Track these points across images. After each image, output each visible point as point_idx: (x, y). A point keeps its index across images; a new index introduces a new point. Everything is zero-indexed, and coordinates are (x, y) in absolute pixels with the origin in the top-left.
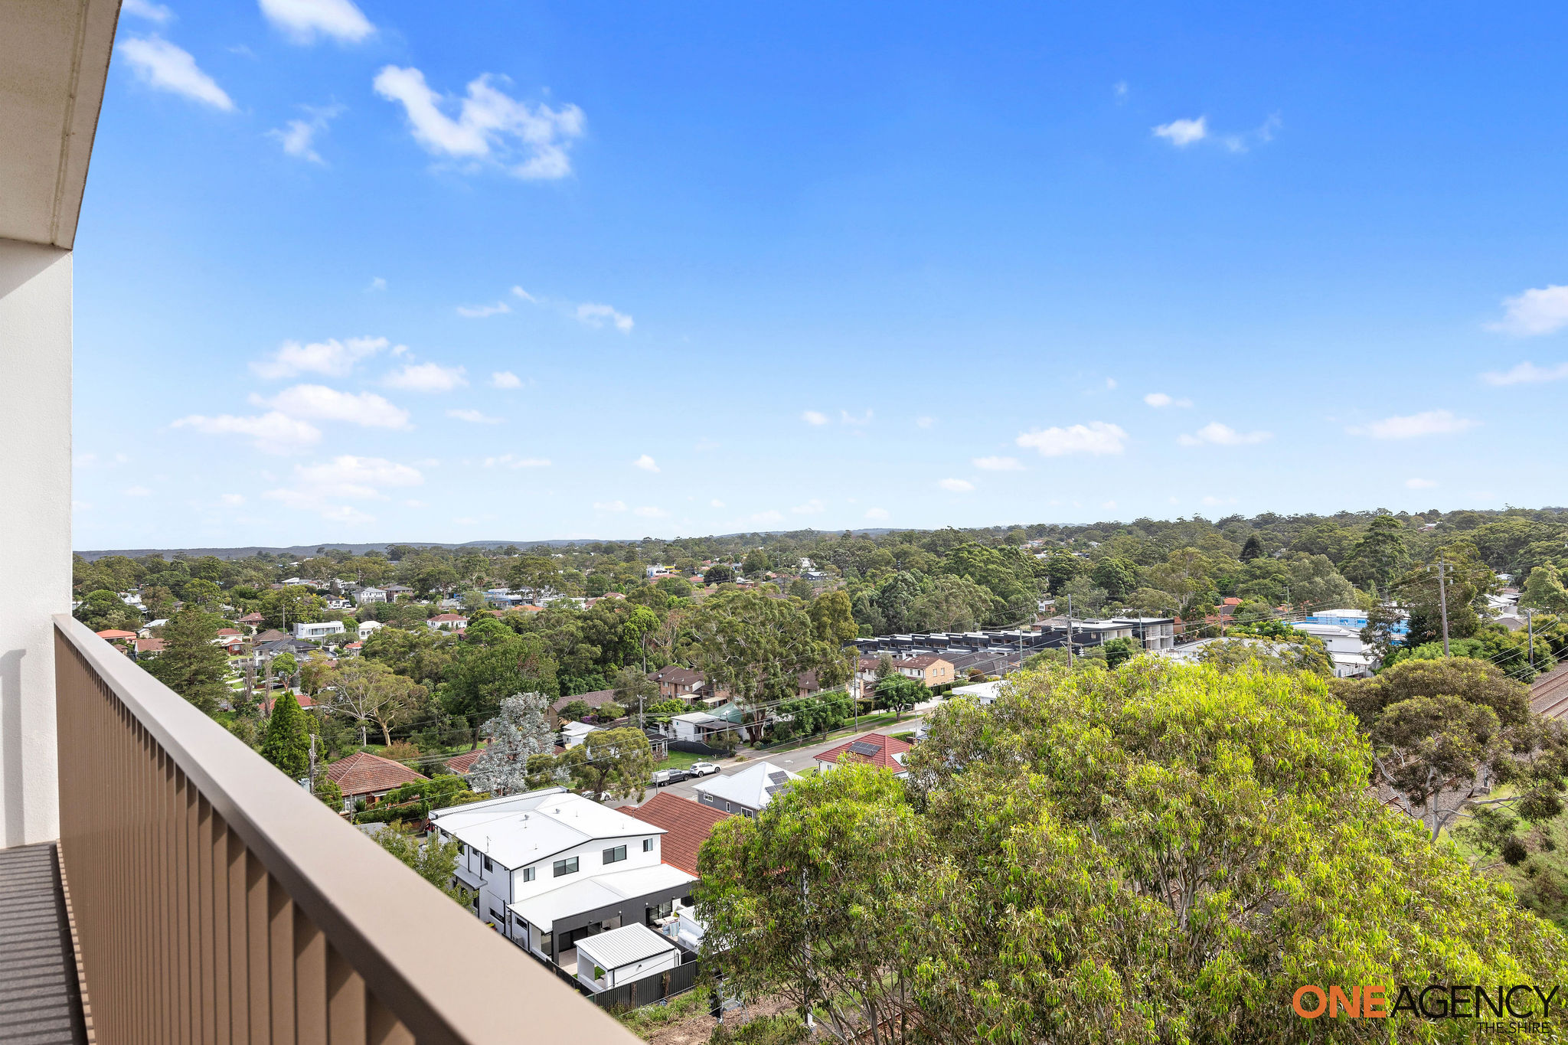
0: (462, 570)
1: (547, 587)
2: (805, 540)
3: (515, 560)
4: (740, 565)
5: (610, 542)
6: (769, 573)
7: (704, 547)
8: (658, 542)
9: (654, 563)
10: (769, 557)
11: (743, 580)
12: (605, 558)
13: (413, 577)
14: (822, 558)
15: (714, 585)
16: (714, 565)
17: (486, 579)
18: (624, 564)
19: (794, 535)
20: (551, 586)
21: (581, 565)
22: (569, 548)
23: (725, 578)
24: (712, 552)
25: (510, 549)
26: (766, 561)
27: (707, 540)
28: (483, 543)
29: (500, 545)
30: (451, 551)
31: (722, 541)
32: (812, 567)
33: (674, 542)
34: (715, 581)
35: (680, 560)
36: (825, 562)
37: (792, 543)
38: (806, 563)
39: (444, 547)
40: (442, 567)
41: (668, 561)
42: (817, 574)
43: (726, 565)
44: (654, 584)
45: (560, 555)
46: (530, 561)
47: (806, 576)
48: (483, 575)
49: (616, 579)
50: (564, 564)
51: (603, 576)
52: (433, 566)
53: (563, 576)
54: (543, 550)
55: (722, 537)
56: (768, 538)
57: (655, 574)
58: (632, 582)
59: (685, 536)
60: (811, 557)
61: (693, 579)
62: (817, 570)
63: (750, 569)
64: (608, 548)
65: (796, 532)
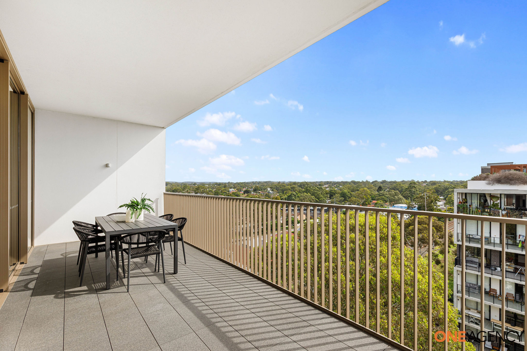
0: (183, 189)
1: (204, 193)
2: (268, 183)
3: (196, 186)
4: (253, 189)
5: (220, 183)
6: (260, 191)
7: (243, 185)
8: (232, 183)
9: (231, 188)
10: (260, 188)
11: (253, 193)
12: (219, 187)
13: (171, 190)
14: (273, 188)
15: (246, 194)
16: (246, 189)
17: (189, 191)
18: (224, 188)
19: (266, 182)
20: (205, 193)
21: (213, 188)
22: (209, 184)
23: (249, 192)
24: (245, 186)
25: (195, 184)
26: (259, 189)
27: (244, 183)
28: (188, 182)
29: (192, 183)
30: (180, 184)
31: (248, 183)
32: (271, 190)
33: (236, 183)
34: (246, 193)
35: (238, 188)
36: (274, 189)
37: (265, 184)
38: (269, 189)
39: (178, 183)
40: (178, 188)
41: (234, 188)
42: (272, 192)
43: (249, 189)
44: (231, 193)
45: (207, 186)
46: (200, 187)
47: (269, 192)
48: (188, 190)
49: (222, 192)
50: (209, 188)
51: (219, 191)
52: (176, 187)
53: (208, 191)
54: (203, 184)
55: (248, 182)
56: (259, 183)
57: (231, 191)
58: (226, 193)
59: (239, 182)
60: (270, 188)
61: (240, 192)
62: (272, 191)
63: (255, 190)
64: (219, 184)
65: (267, 181)
